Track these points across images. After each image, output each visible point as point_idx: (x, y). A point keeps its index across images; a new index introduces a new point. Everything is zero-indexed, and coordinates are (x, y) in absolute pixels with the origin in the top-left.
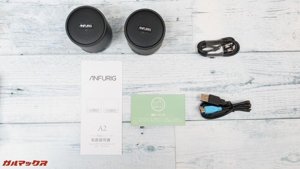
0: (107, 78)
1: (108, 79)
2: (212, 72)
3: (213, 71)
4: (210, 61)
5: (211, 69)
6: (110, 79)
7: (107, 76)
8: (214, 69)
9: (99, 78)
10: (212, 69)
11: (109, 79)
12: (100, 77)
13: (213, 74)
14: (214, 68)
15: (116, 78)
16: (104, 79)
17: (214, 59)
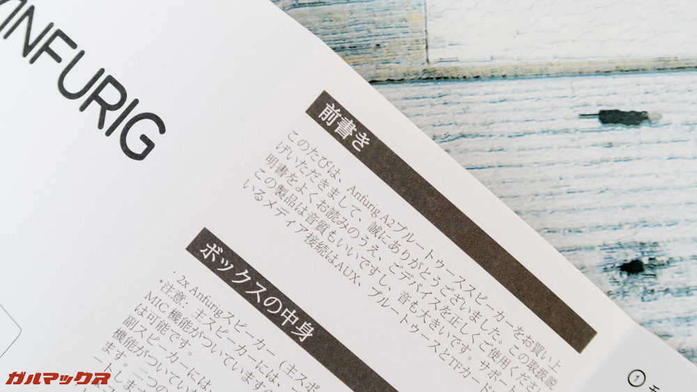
0: (95, 96)
1: (95, 107)
2: (633, 268)
3: (631, 256)
4: (599, 153)
5: (611, 238)
6: (111, 117)
7: (110, 79)
8: (645, 235)
9: (46, 48)
10: (625, 235)
11: (105, 107)
12: (58, 45)
13: (640, 281)
14: (645, 224)
15: (150, 145)
16: (74, 83)
17: (644, 128)
